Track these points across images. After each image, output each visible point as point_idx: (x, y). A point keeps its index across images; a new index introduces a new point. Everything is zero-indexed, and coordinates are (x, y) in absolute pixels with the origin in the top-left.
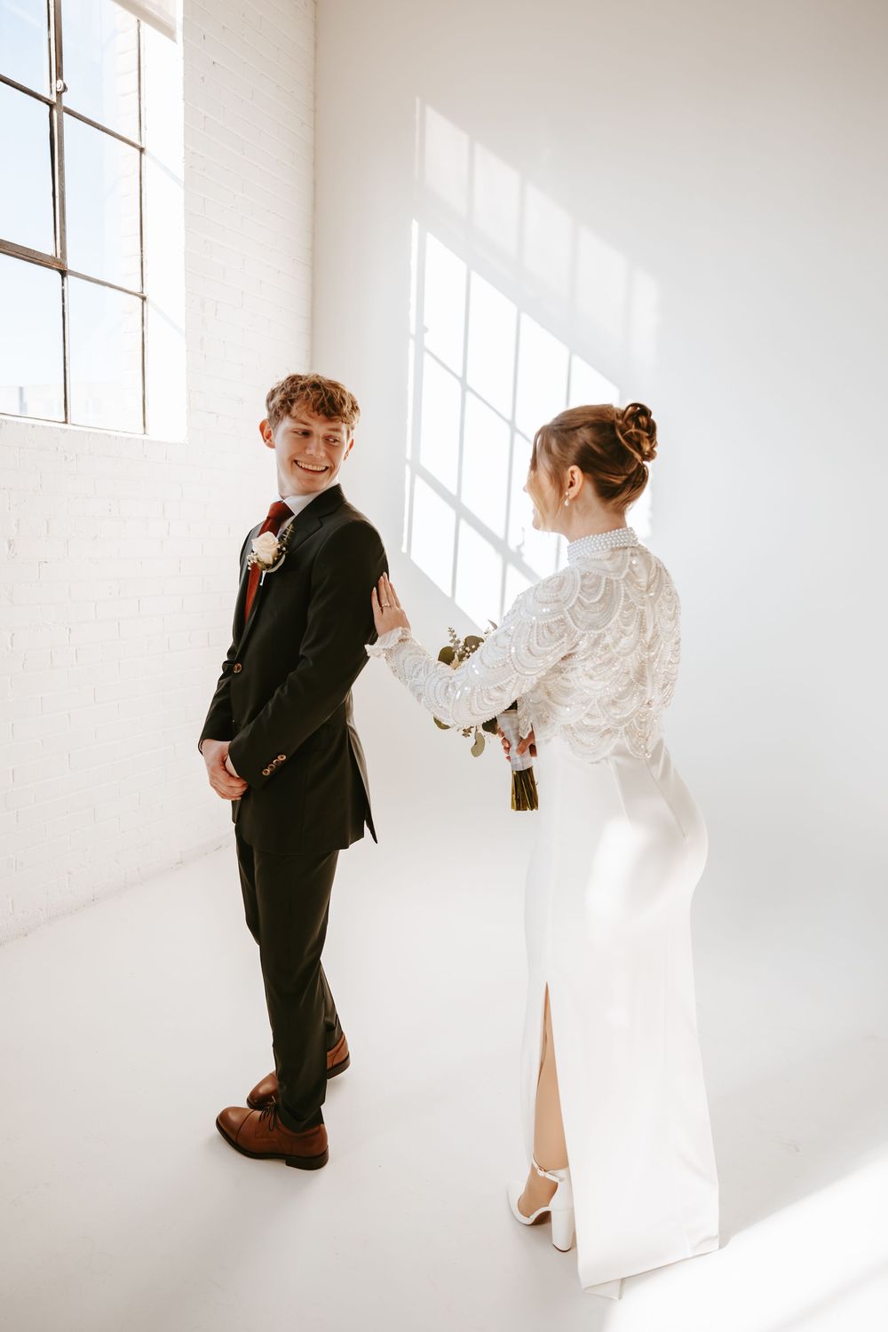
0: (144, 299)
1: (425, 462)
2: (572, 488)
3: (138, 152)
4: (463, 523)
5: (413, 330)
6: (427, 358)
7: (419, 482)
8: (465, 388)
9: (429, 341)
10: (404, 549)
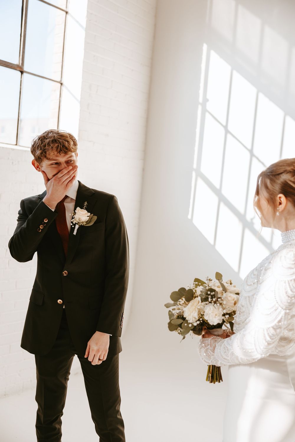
0: (62, 84)
1: (203, 170)
2: (280, 206)
3: (65, 13)
4: (222, 205)
5: (201, 100)
6: (207, 116)
7: (200, 181)
8: (227, 132)
9: (209, 106)
10: (189, 217)
